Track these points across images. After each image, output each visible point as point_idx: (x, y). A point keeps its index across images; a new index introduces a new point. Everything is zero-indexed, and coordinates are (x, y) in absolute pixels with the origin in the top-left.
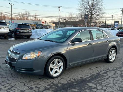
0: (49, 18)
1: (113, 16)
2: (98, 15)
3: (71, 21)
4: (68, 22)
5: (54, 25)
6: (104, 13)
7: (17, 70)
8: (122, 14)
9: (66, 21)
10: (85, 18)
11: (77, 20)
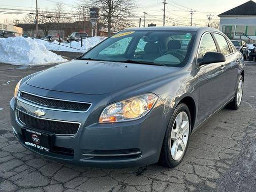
0: (10, 13)
1: (145, 13)
2: (122, 11)
3: (60, 22)
4: (52, 23)
5: (20, 30)
6: (134, 6)
7: (81, 160)
8: (164, 10)
9: (48, 22)
10: (92, 15)
11: (74, 21)
